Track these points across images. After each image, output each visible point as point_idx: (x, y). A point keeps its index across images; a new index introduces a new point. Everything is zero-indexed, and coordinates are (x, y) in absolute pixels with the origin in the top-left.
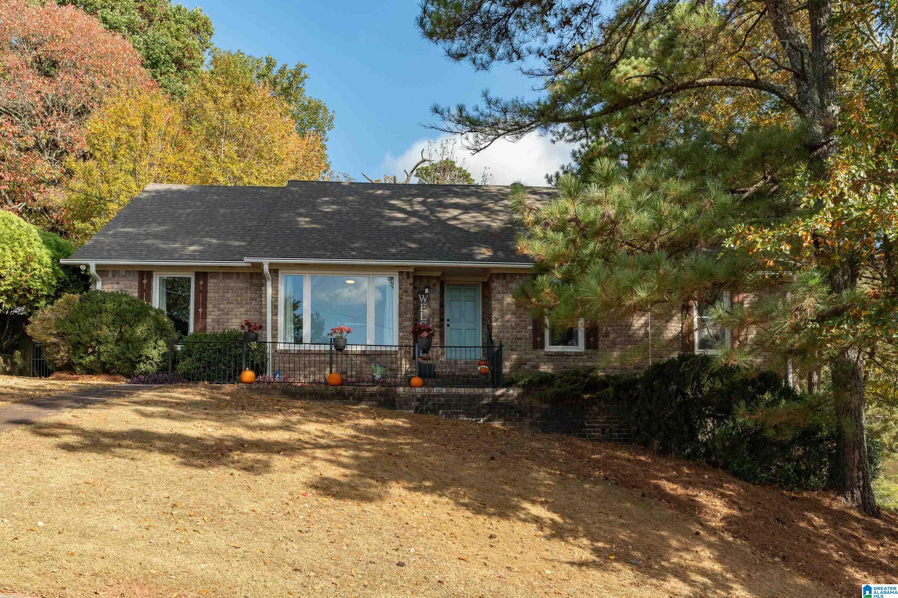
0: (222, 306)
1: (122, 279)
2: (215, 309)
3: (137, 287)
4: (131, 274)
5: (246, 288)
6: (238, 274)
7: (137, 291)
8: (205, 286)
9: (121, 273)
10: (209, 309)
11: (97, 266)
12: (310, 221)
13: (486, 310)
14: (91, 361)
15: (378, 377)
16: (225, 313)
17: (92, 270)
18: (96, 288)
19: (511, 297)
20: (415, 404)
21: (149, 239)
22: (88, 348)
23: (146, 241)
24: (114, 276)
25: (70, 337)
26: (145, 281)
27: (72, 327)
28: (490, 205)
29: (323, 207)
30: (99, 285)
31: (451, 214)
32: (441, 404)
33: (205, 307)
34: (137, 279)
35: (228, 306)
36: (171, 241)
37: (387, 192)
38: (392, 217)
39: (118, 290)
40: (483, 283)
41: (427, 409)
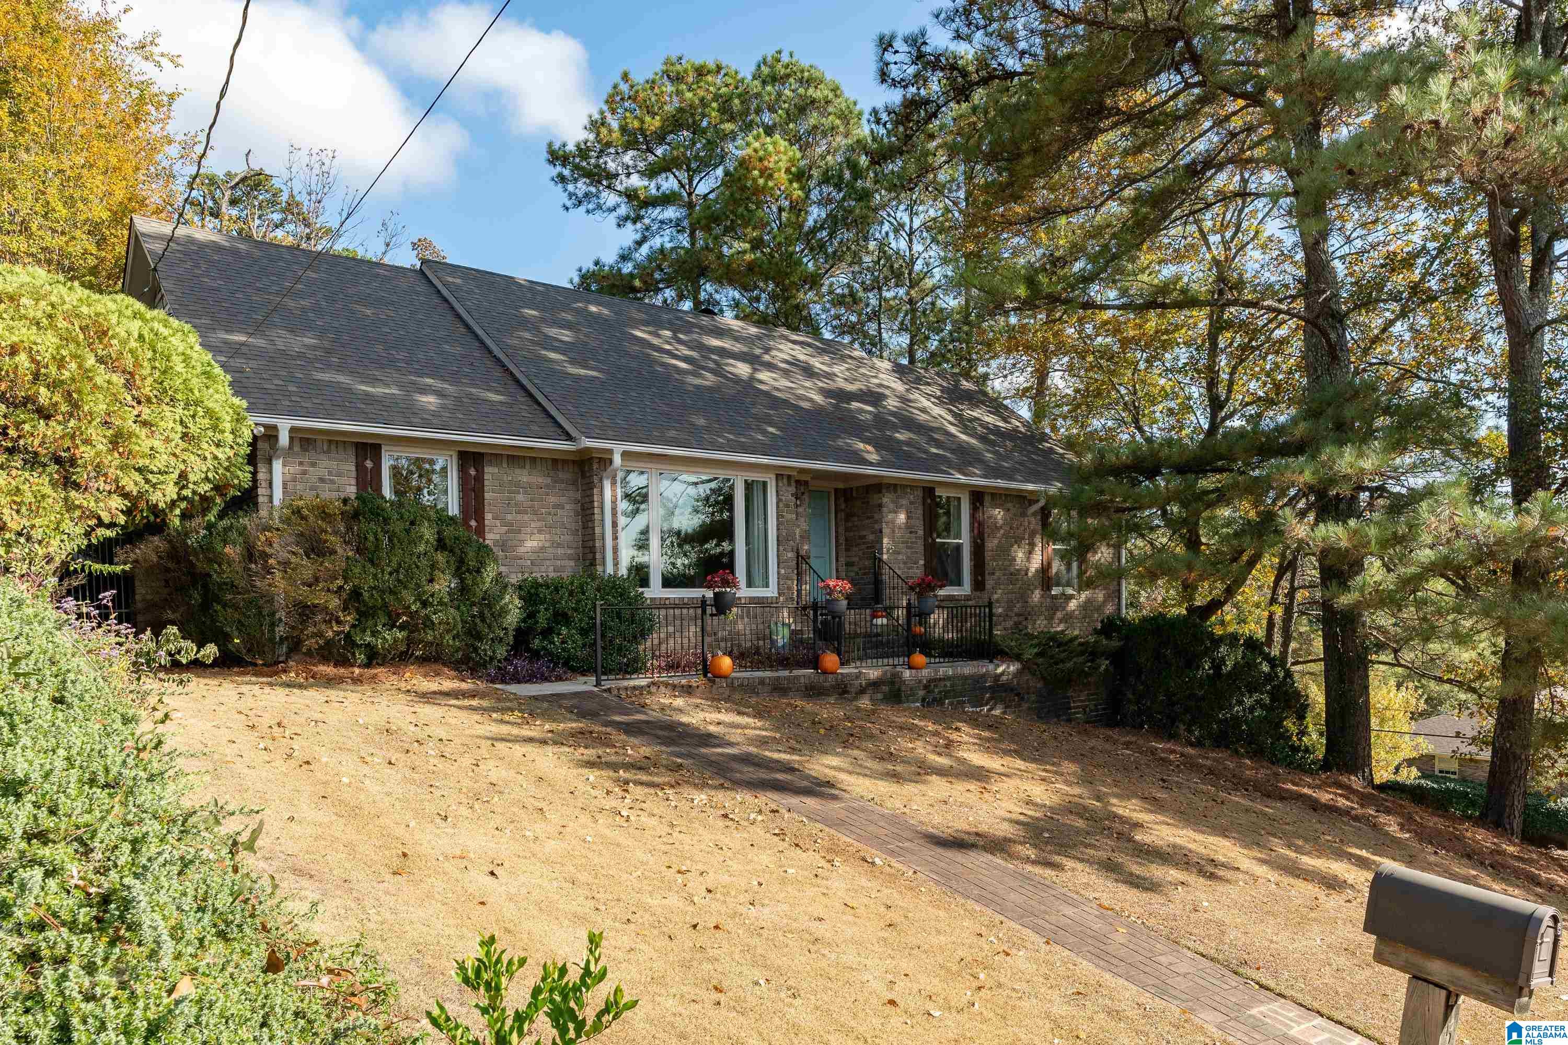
0: (509, 517)
1: (322, 456)
2: (498, 523)
3: (354, 474)
4: (341, 449)
5: (547, 486)
6: (533, 460)
7: (353, 482)
8: (480, 479)
9: (319, 443)
10: (487, 522)
11: (293, 430)
12: (573, 362)
13: (841, 530)
14: (395, 640)
15: (780, 643)
16: (515, 530)
17: (284, 439)
18: (271, 472)
19: (902, 517)
20: (921, 693)
21: (322, 370)
22: (399, 616)
23: (326, 376)
24: (304, 449)
25: (366, 595)
26: (369, 464)
27: (375, 576)
28: (767, 358)
29: (553, 332)
30: (277, 466)
31: (742, 369)
32: (947, 692)
33: (480, 519)
34: (353, 458)
35: (519, 517)
36: (374, 381)
37: (606, 312)
38: (675, 367)
39: (314, 479)
40: (836, 490)
41: (934, 700)
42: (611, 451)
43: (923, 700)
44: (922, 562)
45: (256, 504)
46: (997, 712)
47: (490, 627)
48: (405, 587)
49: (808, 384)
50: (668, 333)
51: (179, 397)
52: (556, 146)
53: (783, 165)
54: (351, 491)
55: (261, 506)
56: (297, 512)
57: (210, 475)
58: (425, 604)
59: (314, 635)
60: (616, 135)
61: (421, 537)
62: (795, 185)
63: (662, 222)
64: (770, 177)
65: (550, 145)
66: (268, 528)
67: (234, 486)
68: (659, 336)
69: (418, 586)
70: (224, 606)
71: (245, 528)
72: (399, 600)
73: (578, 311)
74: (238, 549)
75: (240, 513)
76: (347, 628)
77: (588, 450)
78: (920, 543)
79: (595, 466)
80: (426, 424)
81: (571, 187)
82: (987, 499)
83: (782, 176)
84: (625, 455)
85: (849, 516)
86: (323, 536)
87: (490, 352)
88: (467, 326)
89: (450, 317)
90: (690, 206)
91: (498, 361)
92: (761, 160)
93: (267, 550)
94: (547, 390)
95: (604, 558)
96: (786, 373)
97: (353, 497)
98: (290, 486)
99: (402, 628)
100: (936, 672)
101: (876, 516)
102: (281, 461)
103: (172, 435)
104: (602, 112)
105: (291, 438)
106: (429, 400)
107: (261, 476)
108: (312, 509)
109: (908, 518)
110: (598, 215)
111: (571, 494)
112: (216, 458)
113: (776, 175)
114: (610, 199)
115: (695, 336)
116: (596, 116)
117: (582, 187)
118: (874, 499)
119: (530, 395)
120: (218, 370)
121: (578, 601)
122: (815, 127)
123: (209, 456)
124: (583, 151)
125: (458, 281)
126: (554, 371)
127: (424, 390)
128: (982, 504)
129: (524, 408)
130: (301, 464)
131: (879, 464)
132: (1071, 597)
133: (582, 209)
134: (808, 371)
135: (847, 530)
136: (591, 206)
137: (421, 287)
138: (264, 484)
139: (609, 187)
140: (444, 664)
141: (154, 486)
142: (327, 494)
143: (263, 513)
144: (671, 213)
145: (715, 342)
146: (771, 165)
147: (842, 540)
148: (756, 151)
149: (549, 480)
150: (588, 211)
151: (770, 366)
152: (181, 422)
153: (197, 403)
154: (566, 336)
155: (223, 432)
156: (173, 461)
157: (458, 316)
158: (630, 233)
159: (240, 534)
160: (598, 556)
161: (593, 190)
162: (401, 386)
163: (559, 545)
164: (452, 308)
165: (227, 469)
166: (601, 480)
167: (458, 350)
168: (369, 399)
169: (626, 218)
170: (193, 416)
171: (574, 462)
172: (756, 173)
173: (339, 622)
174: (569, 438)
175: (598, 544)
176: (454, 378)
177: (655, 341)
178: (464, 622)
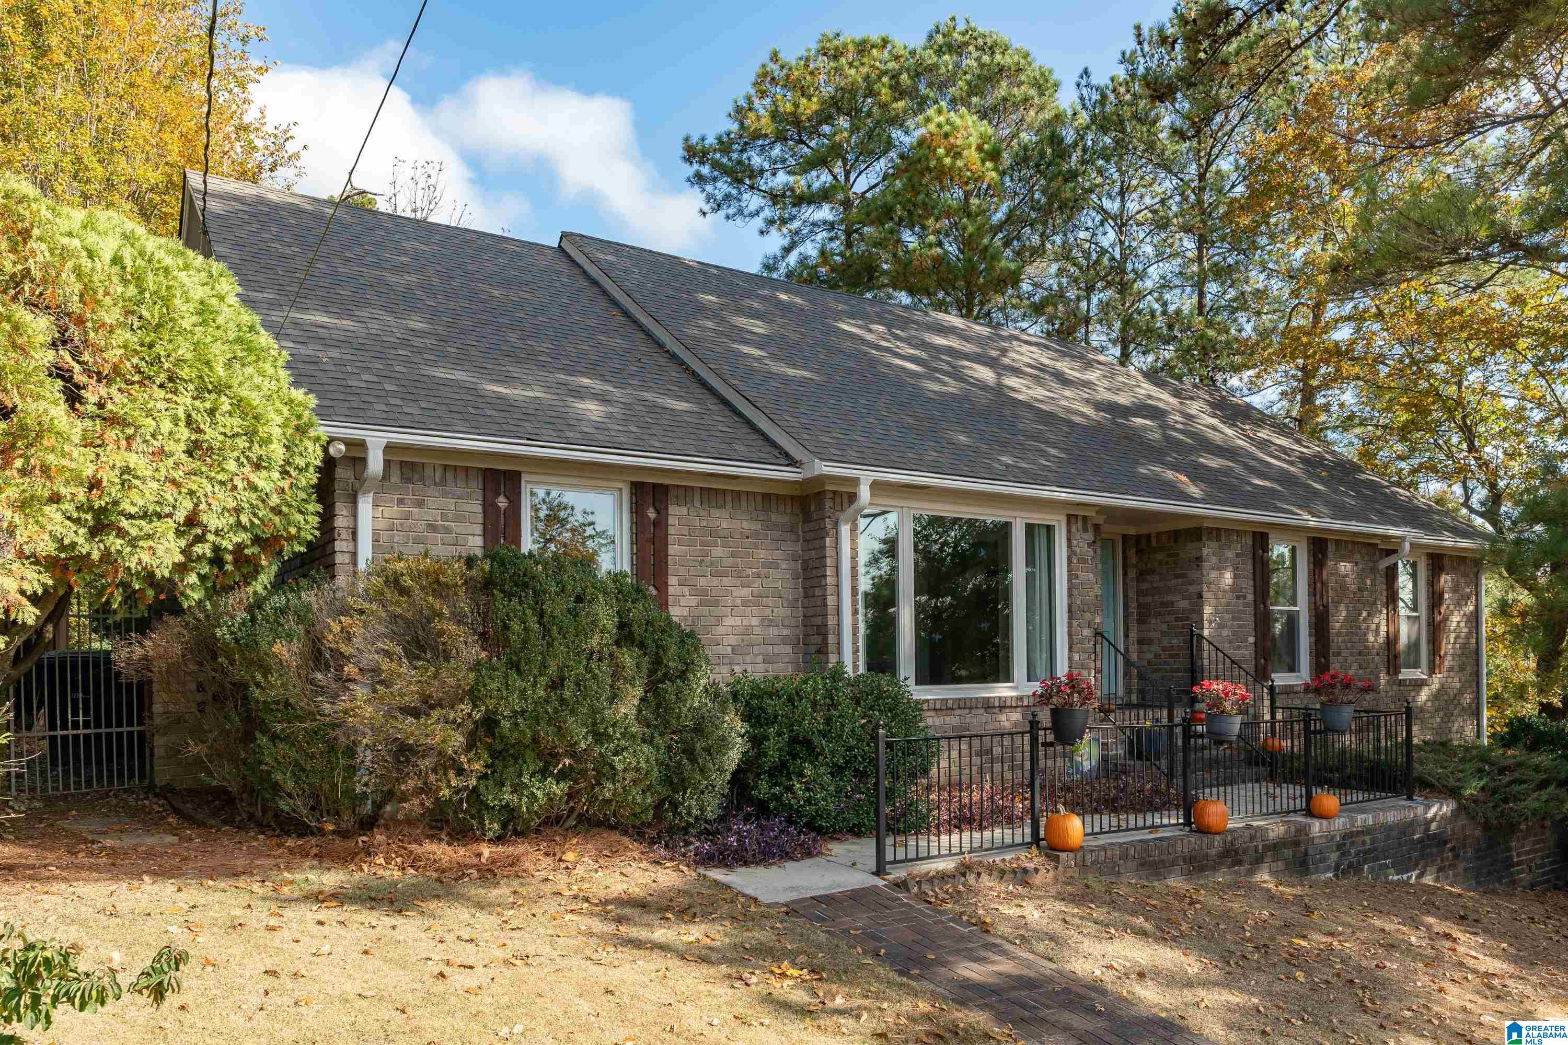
0: (703, 581)
1: (432, 490)
2: (686, 590)
3: (480, 519)
4: (462, 475)
5: (756, 535)
6: (737, 496)
7: (478, 529)
8: (661, 524)
9: (428, 472)
10: (671, 590)
11: (389, 448)
12: (774, 357)
13: (1132, 594)
14: (550, 798)
15: (1086, 766)
16: (708, 599)
17: (375, 463)
18: (355, 516)
19: (1228, 578)
20: (1334, 857)
21: (435, 364)
22: (555, 756)
23: (441, 373)
24: (407, 480)
25: (506, 724)
26: (502, 502)
27: (523, 691)
28: (1006, 361)
29: (741, 321)
30: (365, 506)
31: (985, 374)
32: (1367, 852)
33: (662, 587)
34: (479, 494)
35: (715, 581)
36: (508, 380)
37: (799, 301)
38: (903, 369)
39: (422, 525)
40: (1125, 537)
41: (1350, 865)
42: (855, 481)
43: (1337, 867)
44: (1252, 640)
45: (330, 567)
46: (1428, 880)
47: (702, 771)
48: (573, 712)
49: (1068, 393)
50: (881, 328)
51: (184, 373)
52: (694, 140)
53: (974, 140)
54: (475, 543)
55: (339, 569)
56: (394, 582)
57: (244, 519)
58: (600, 737)
59: (420, 791)
60: (766, 120)
61: (594, 623)
62: (989, 165)
63: (814, 224)
64: (958, 155)
65: (687, 139)
66: (345, 611)
67: (290, 538)
68: (871, 331)
69: (594, 711)
70: (274, 738)
71: (308, 608)
72: (560, 731)
73: (764, 299)
74: (296, 646)
75: (303, 582)
76: (473, 782)
77: (822, 479)
78: (1250, 610)
79: (828, 504)
80: (588, 442)
81: (709, 188)
82: (1331, 548)
83: (972, 155)
84: (876, 486)
85: (1142, 575)
86: (437, 625)
87: (660, 345)
88: (626, 313)
89: (603, 303)
90: (847, 204)
91: (673, 357)
92: (946, 136)
93: (343, 648)
94: (751, 394)
95: (839, 644)
96: (1037, 380)
97: (479, 553)
98: (384, 537)
99: (562, 776)
100: (1353, 821)
101: (1193, 575)
102: (370, 499)
103: (170, 446)
104: (749, 99)
105: (387, 463)
106: (592, 409)
107: (341, 522)
108: (416, 576)
109: (1236, 577)
110: (739, 221)
111: (789, 547)
112: (253, 487)
113: (966, 153)
114: (753, 201)
115: (913, 333)
116: (743, 103)
117: (723, 187)
118: (1188, 550)
119: (725, 402)
120: (264, 339)
121: (828, 721)
122: (1005, 99)
123: (240, 485)
124: (725, 145)
125: (609, 258)
126: (752, 371)
127: (579, 393)
128: (1325, 555)
129: (720, 420)
130: (401, 502)
131: (1203, 501)
132: (1419, 684)
133: (721, 213)
134: (1060, 378)
135: (1140, 593)
136: (731, 211)
137: (563, 266)
138: (344, 535)
139: (752, 187)
140: (625, 833)
141: (133, 542)
142: (441, 550)
143: (342, 580)
144: (825, 213)
145: (940, 341)
146: (959, 142)
147: (1133, 605)
148: (939, 126)
149: (758, 526)
150: (728, 217)
151: (1015, 371)
152: (189, 421)
153: (220, 389)
154: (759, 327)
155: (266, 441)
156: (170, 494)
157: (615, 303)
158: (775, 241)
159: (301, 620)
160: (831, 639)
161: (734, 192)
162: (547, 387)
163: (771, 623)
164: (605, 293)
165: (276, 511)
166: (836, 525)
167: (618, 342)
168: (504, 405)
169: (770, 222)
170: (212, 412)
171: (792, 498)
172: (941, 151)
173: (460, 772)
174: (792, 462)
175: (831, 621)
176: (618, 377)
177: (870, 337)
178: (660, 763)
